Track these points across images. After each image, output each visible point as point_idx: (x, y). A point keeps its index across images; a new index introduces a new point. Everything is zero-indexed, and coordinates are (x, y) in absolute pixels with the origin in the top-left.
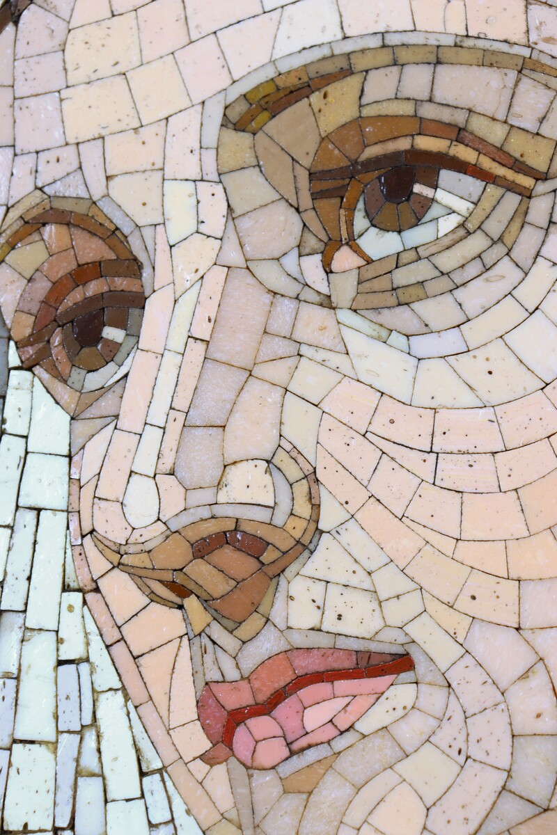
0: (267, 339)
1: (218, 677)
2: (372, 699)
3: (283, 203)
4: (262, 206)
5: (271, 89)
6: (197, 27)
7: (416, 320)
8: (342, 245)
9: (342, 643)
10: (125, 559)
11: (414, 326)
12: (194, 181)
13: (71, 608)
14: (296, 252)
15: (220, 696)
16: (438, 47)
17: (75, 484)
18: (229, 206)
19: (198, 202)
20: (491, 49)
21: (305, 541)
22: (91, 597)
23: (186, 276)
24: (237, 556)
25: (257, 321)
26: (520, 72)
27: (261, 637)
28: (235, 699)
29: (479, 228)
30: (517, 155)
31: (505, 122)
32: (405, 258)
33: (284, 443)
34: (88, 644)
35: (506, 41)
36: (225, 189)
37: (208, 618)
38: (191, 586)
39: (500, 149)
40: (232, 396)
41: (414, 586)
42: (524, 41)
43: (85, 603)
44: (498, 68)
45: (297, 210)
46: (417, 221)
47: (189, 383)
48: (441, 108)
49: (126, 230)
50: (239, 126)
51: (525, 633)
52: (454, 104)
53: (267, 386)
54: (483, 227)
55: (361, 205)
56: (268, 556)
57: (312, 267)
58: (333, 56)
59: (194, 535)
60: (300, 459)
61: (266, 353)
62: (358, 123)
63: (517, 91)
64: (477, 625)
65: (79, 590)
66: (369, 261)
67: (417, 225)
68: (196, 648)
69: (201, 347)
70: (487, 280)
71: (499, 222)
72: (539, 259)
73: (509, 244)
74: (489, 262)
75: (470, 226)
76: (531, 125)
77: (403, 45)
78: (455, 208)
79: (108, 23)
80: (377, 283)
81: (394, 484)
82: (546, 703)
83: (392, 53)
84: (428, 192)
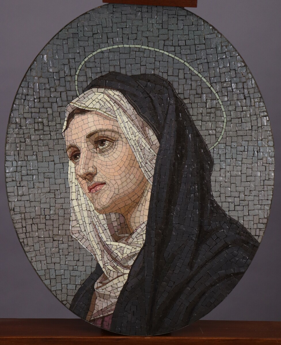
2: (102, 187)
3: (92, 144)
4: (90, 145)
5: (90, 134)
7: (104, 154)
8: (98, 148)
9: (100, 182)
10: (80, 176)
14: (93, 148)
15: (89, 187)
16: (105, 130)
17: (75, 170)
18: (87, 145)
21: (96, 174)
23: (84, 151)
24: (90, 175)
25: (90, 155)
27: (93, 182)
28: (91, 187)
31: (111, 136)
32: (103, 149)
33: (93, 165)
34: (78, 184)
35: (111, 129)
36: (87, 143)
38: (86, 178)
39: (111, 139)
41: (106, 177)
44: (110, 132)
46: (104, 145)
47: (85, 161)
48: (105, 135)
49: (78, 147)
50: (88, 138)
51: (115, 180)
52: (107, 135)
55: (99, 144)
56: (93, 175)
57: (95, 150)
59: (86, 174)
61: (91, 157)
62: (98, 137)
63: (112, 133)
64: (111, 180)
65: (77, 179)
66: (100, 149)
68: (87, 183)
69: (86, 157)
70: (110, 150)
71: (111, 145)
72: (115, 148)
73: (112, 147)
76: (113, 136)
78: (107, 144)
79: (75, 129)
80: (101, 151)
81: (103, 168)
82: (117, 186)
83: (101, 130)
84: (105, 143)
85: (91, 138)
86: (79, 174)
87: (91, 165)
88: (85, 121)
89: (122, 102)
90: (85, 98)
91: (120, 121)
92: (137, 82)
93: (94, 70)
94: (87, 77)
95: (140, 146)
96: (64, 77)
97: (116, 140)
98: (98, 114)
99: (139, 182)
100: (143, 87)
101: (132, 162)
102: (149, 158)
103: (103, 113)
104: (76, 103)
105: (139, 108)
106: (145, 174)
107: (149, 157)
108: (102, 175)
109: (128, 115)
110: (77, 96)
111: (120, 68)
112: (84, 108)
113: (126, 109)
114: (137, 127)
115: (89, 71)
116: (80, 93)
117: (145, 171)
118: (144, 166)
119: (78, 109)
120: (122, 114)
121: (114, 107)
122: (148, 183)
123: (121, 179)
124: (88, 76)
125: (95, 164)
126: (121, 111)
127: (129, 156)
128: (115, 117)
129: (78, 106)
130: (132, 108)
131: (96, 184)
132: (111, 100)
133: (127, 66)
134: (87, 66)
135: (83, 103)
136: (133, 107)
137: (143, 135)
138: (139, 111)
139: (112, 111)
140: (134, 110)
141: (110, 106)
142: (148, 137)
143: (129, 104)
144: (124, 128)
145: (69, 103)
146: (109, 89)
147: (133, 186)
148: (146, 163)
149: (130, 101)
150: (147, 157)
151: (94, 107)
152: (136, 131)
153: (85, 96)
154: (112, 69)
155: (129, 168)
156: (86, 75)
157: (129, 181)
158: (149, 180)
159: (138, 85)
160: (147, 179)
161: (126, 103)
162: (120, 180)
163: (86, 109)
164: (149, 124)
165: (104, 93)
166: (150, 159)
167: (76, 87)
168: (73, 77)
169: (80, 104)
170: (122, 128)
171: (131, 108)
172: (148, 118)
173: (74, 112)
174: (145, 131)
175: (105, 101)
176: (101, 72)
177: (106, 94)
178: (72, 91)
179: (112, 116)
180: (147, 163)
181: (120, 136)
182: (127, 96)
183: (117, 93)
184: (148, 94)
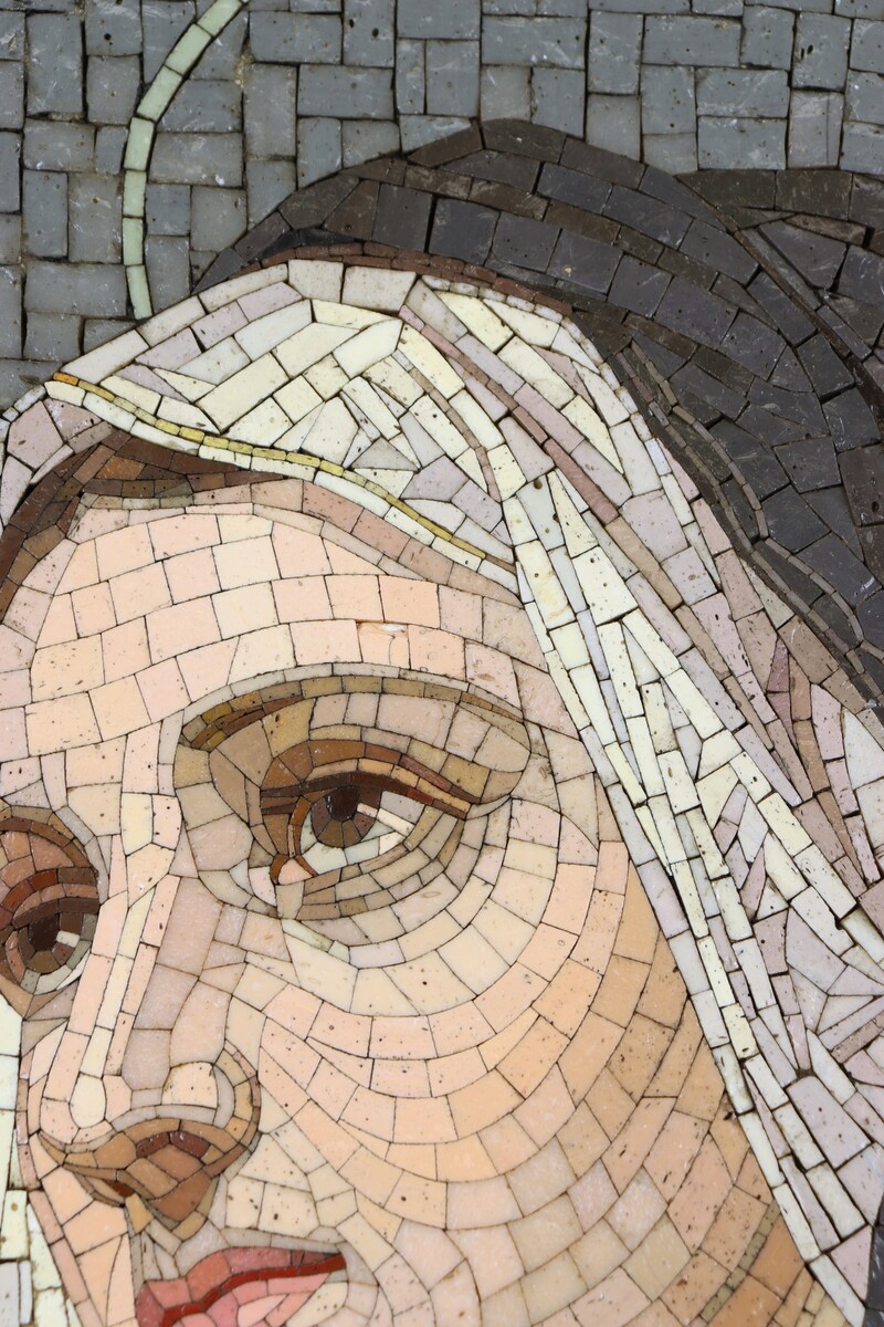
0: (216, 946)
1: (156, 1275)
2: (305, 1297)
3: (235, 818)
4: (214, 820)
5: (227, 711)
6: (159, 651)
7: (356, 932)
8: (289, 859)
9: (278, 1242)
10: (70, 1159)
11: (355, 937)
12: (151, 795)
13: (14, 1207)
14: (245, 864)
15: (158, 1294)
16: (383, 678)
17: (24, 1084)
18: (183, 819)
19: (154, 814)
20: (434, 682)
21: (246, 1141)
22: (35, 1196)
23: (140, 883)
24: (180, 1155)
25: (206, 929)
26: (458, 704)
27: (200, 1236)
28: (171, 1298)
29: (418, 846)
30: (454, 780)
31: (444, 750)
32: (349, 872)
33: (228, 1046)
34: (29, 1243)
35: (445, 676)
36: (180, 803)
37: (148, 1216)
38: (134, 1185)
39: (439, 774)
40: (179, 1000)
41: (347, 1187)
42: (462, 676)
43: (28, 1201)
44: (438, 700)
45: (248, 824)
46: (360, 839)
47: (139, 986)
48: (385, 734)
49: (83, 840)
50: (195, 743)
51: (451, 1234)
52: (397, 731)
53: (213, 991)
54: (422, 846)
55: (308, 822)
56: (209, 1157)
57: (261, 878)
58: (285, 682)
59: (138, 1136)
60: (243, 1062)
61: (214, 959)
62: (308, 744)
63: (455, 722)
64: (406, 1227)
65: (24, 1189)
66: (314, 875)
67: (360, 842)
68: (136, 1246)
69: (151, 953)
70: (424, 896)
71: (436, 841)
72: (472, 877)
73: (445, 862)
74: (426, 879)
75: (409, 845)
76: (468, 755)
77: (351, 675)
78: (396, 827)
79: (74, 644)
80: (321, 897)
81: (331, 1088)
82: (469, 1301)
83: (342, 682)
84: (371, 812)
85: (225, 746)
86: (61, 1131)
87: (197, 1037)
88: (190, 576)
89: (580, 413)
90: (203, 349)
91: (549, 602)
92: (753, 237)
93: (321, 91)
94: (244, 143)
95: (749, 878)
96: (20, 132)
97: (495, 788)
98: (322, 518)
99: (720, 1277)
100: (800, 289)
101: (648, 1040)
102: (829, 1019)
103: (380, 507)
104: (113, 384)
105: (748, 489)
106: (783, 1195)
107: (838, 1009)
108: (309, 1159)
109: (633, 549)
110: (130, 320)
111: (587, 94)
112: (186, 446)
113: (617, 493)
114: (726, 678)
115: (272, 99)
116: (160, 288)
117: (788, 1164)
118: (775, 1096)
119: (124, 444)
120: (580, 533)
121: (499, 457)
122: (817, 1294)
123: (521, 1229)
124: (257, 145)
125: (245, 1032)
126: (570, 504)
127: (617, 971)
128: (497, 561)
129: (124, 421)
130: (680, 487)
131: (242, 1263)
132: (477, 388)
133: (659, 85)
134: (254, 44)
135: (179, 395)
136: (695, 477)
137: (781, 764)
138: (747, 517)
139: (471, 497)
140: (703, 508)
141: (453, 442)
142: (829, 789)
143: (655, 446)
144: (585, 679)
145: (33, 382)
146: (461, 287)
147: (651, 1318)
148: (801, 1074)
149: (660, 416)
150: (812, 1001)
151: (291, 443)
152: (707, 722)
153: (210, 328)
154: (504, 101)
155: (613, 1106)
156: (241, 130)
157: (600, 1251)
158: (822, 1267)
159: (760, 270)
160: (809, 1251)
161: (624, 435)
162: (500, 1237)
163: (206, 453)
164: (843, 659)
165: (406, 314)
166: (849, 1027)
167: (132, 231)
168: (105, 136)
169: (148, 402)
170: (559, 676)
171: (669, 483)
172: (837, 598)
173: (85, 474)
174: (803, 729)
175: (407, 389)
176: (395, 118)
177: (425, 328)
178: (76, 264)
179: (468, 546)
180: (811, 1072)
181: (537, 750)
182: (634, 362)
183: (544, 326)
184: (849, 360)
